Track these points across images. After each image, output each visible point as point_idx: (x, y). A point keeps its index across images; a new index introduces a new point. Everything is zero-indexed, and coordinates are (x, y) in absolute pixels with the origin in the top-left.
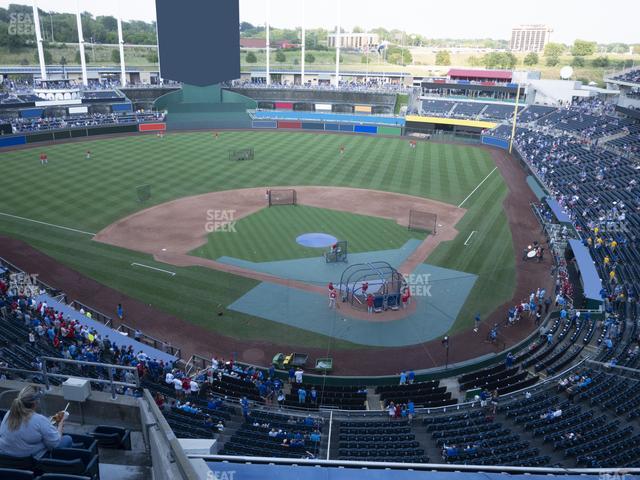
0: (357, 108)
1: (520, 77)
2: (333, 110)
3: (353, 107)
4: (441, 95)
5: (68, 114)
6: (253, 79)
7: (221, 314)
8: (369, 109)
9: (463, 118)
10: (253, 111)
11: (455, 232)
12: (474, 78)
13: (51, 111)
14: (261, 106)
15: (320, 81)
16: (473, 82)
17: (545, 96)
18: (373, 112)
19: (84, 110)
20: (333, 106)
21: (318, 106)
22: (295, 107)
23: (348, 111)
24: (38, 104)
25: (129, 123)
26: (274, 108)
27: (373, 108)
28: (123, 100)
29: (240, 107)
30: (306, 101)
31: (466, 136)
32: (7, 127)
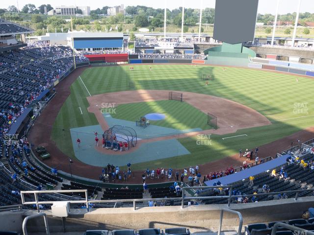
2: (299, 61)
3: (312, 61)
5: (165, 52)
6: (268, 42)
10: (252, 58)
11: (235, 131)
13: (158, 51)
14: (258, 56)
19: (173, 52)
22: (279, 58)
23: (309, 63)
24: (156, 48)
25: (189, 59)
26: (266, 58)
28: (193, 48)
29: (246, 56)
32: (137, 56)
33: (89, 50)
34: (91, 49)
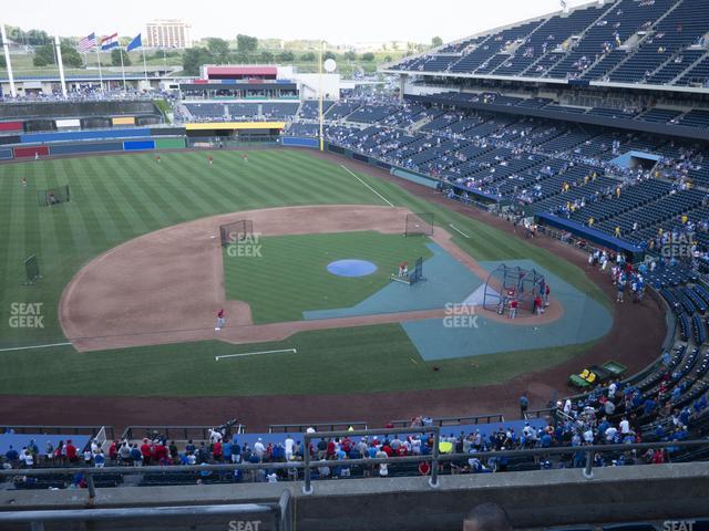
0: (116, 121)
1: (285, 73)
2: (82, 126)
3: (110, 120)
4: (206, 98)
7: (436, 369)
8: (131, 120)
9: (243, 121)
12: (239, 77)
15: (27, 90)
16: (238, 81)
17: (314, 91)
18: (137, 123)
20: (82, 121)
21: (60, 123)
23: (103, 126)
27: (136, 119)
30: (33, 117)
31: (253, 140)
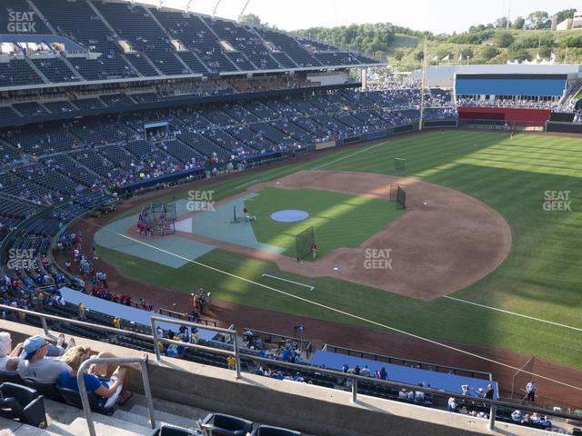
32: (569, 117)
33: (488, 97)
34: (492, 97)
